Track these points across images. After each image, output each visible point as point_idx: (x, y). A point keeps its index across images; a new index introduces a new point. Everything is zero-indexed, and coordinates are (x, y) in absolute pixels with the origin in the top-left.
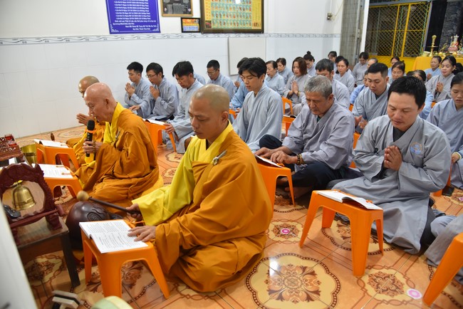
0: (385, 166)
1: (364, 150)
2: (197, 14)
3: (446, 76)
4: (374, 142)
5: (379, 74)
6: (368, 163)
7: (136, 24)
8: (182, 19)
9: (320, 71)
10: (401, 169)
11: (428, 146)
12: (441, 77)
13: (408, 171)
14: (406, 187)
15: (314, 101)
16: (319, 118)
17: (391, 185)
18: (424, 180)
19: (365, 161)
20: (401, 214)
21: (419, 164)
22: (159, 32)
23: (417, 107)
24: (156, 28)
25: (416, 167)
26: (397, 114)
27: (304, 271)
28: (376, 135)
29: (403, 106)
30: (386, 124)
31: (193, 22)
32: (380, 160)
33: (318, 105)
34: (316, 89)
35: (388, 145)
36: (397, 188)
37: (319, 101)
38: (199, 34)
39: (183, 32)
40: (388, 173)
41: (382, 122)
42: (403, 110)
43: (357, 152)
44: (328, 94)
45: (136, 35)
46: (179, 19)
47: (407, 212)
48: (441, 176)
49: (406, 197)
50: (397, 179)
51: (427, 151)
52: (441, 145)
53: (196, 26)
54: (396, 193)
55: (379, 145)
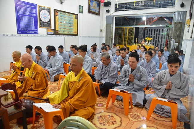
0: (129, 81)
1: (122, 76)
2: (53, 27)
3: (142, 52)
4: (125, 73)
5: (123, 51)
6: (124, 80)
7: (29, 30)
8: (47, 29)
9: (103, 50)
10: (134, 81)
11: (141, 74)
12: (141, 52)
13: (136, 82)
14: (136, 87)
15: (103, 60)
16: (106, 66)
17: (132, 87)
18: (141, 84)
19: (123, 80)
20: (136, 95)
21: (139, 79)
22: (38, 34)
23: (136, 61)
24: (37, 32)
25: (138, 80)
26: (131, 63)
27: (109, 116)
28: (126, 71)
29: (132, 61)
30: (128, 67)
31: (51, 31)
32: (128, 79)
33: (105, 62)
34: (104, 56)
35: (130, 74)
36: (133, 88)
37: (105, 60)
38: (54, 35)
39: (47, 34)
40: (130, 83)
41: (127, 67)
42: (132, 62)
43: (120, 77)
44: (108, 58)
45: (28, 34)
46: (46, 29)
47: (138, 94)
48: (146, 82)
49: (137, 90)
50: (133, 85)
51: (141, 75)
52: (145, 73)
53: (52, 32)
54: (133, 89)
55: (127, 74)
